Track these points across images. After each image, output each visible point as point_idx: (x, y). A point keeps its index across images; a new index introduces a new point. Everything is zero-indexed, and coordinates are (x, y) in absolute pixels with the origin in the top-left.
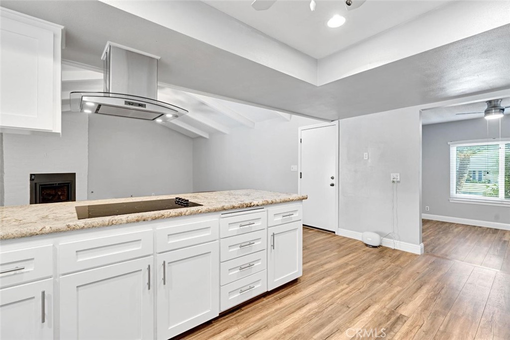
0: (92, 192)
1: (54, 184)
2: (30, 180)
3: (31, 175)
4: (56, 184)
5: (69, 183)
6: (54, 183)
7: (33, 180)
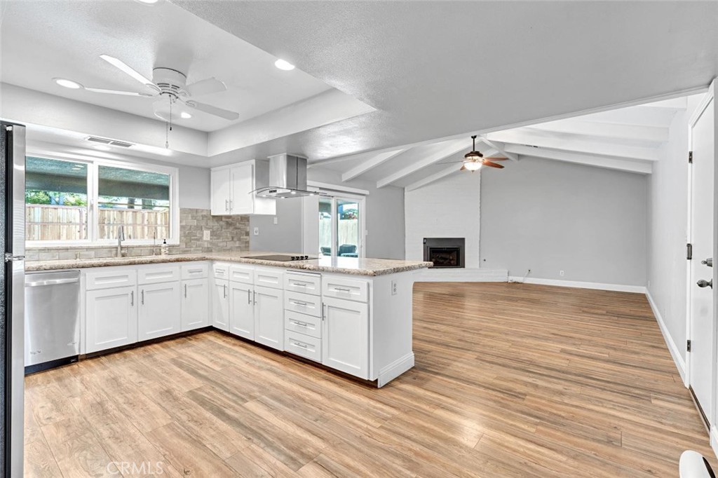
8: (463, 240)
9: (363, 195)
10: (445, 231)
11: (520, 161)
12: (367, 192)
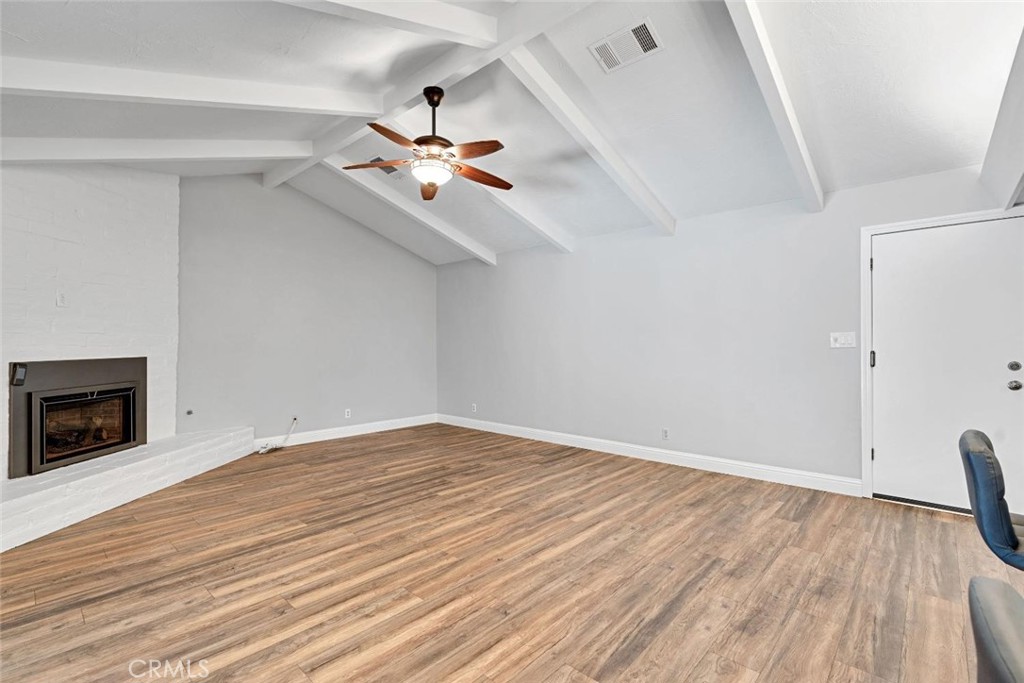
0: (189, 413)
1: (86, 395)
2: (11, 383)
3: (14, 367)
4: (92, 394)
5: (130, 389)
6: (87, 390)
7: (20, 383)
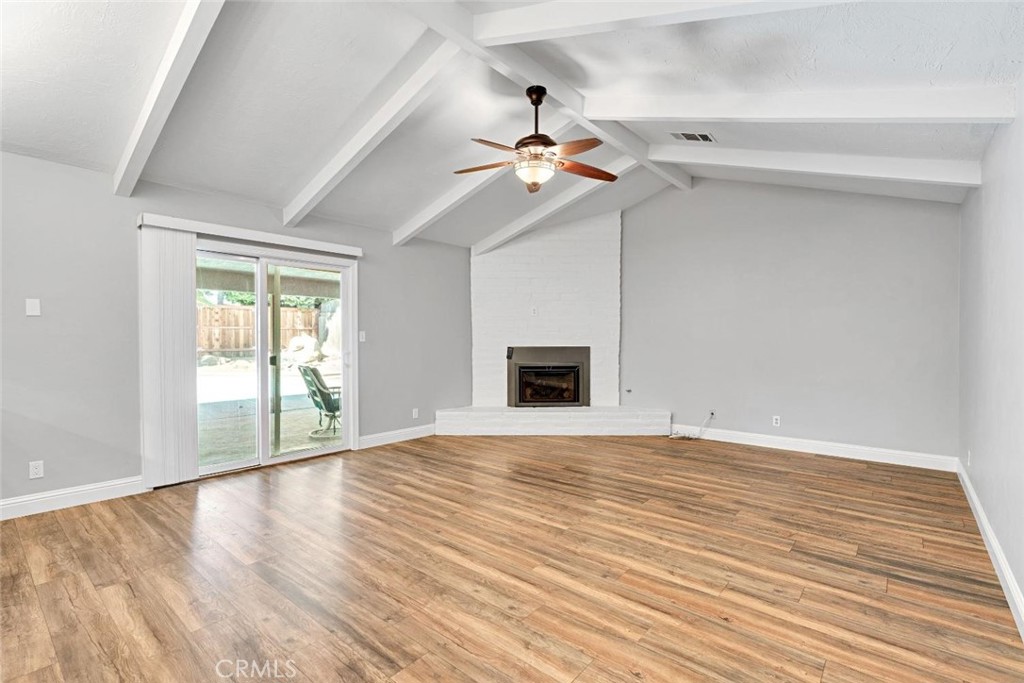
8: (586, 351)
9: (353, 257)
10: (550, 333)
11: (697, 189)
12: (358, 252)
